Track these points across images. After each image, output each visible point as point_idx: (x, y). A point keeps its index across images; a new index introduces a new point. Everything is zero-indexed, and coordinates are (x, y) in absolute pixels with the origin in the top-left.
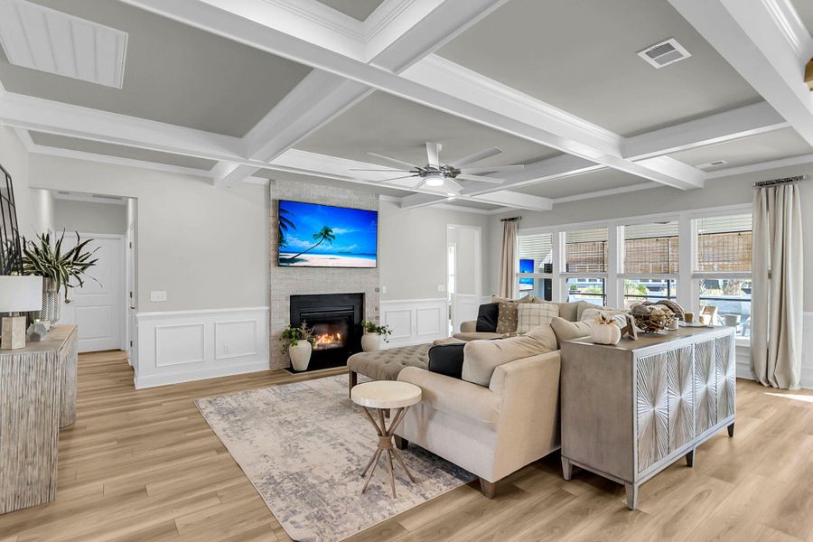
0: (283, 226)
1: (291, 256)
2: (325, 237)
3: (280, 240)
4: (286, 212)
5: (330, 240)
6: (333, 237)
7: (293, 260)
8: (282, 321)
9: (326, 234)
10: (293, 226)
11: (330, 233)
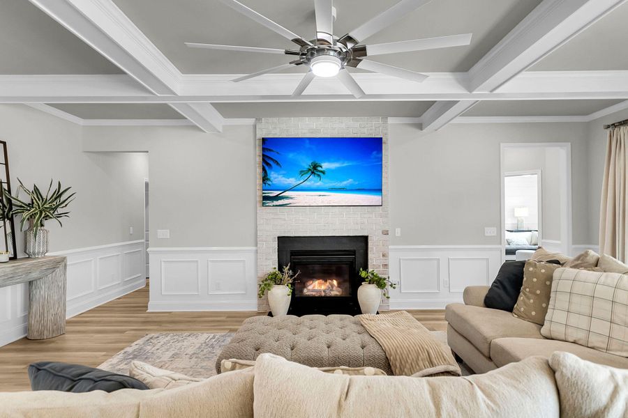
0: (268, 164)
1: (275, 193)
2: (313, 173)
3: (265, 179)
4: (270, 150)
5: (319, 175)
6: (323, 172)
7: (277, 198)
8: (270, 262)
9: (314, 169)
10: (278, 164)
11: (319, 169)
